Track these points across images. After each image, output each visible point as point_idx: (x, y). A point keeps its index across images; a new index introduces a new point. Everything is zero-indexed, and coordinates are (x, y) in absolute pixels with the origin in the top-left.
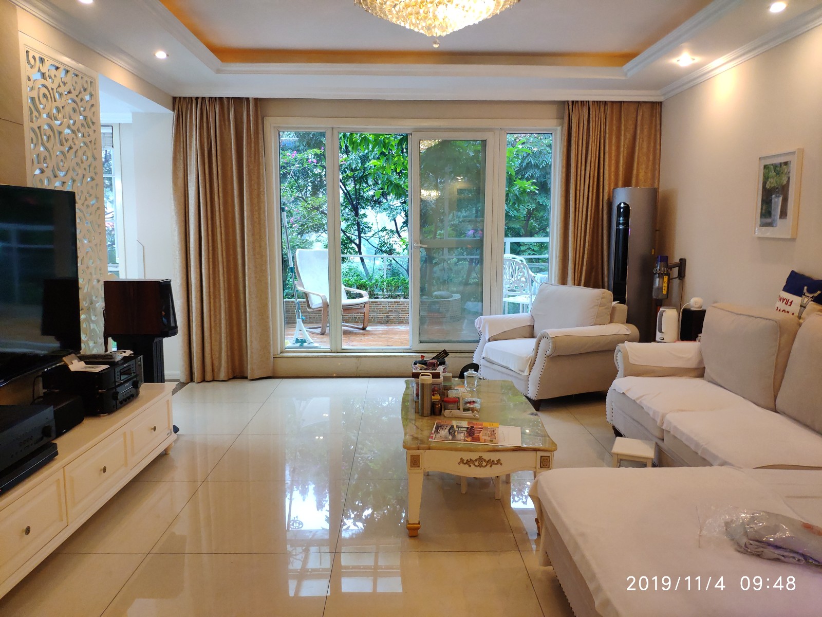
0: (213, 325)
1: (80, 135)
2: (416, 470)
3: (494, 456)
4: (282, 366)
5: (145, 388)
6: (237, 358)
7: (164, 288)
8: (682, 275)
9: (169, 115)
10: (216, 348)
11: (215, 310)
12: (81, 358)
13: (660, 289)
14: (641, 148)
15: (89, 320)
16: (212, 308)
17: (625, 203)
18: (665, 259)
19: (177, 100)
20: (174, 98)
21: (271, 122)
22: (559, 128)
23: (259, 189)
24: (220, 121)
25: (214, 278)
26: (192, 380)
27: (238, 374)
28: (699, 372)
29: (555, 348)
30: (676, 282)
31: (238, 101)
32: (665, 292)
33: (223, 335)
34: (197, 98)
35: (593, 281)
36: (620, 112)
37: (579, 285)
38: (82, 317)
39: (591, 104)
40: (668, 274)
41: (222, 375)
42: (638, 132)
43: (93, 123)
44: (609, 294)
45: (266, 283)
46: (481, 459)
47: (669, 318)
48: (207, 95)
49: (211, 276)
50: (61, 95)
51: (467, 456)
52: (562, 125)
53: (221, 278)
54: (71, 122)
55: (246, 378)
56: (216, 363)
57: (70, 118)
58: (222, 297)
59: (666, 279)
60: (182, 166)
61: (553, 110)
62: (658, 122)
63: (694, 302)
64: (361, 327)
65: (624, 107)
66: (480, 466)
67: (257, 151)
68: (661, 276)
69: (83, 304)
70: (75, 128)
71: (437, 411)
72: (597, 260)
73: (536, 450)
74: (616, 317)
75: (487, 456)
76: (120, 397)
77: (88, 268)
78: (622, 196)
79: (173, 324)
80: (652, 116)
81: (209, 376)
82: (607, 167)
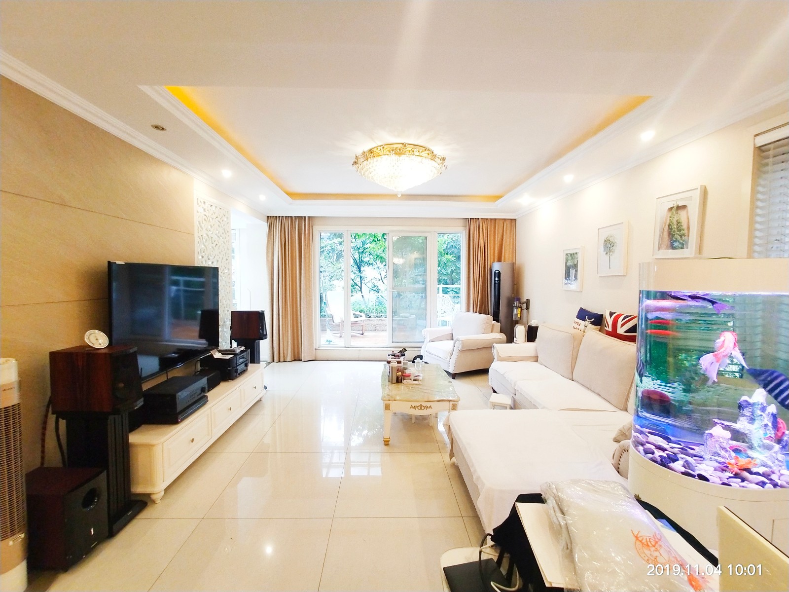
0: (284, 332)
1: (221, 238)
2: (388, 411)
3: (428, 404)
4: (320, 355)
5: (251, 366)
6: (296, 350)
7: (260, 315)
8: (528, 308)
9: (266, 226)
10: (285, 347)
11: (285, 324)
12: (220, 351)
13: (517, 315)
14: (506, 242)
15: (223, 331)
17: (498, 270)
18: (519, 299)
19: (269, 218)
20: (268, 217)
21: (316, 229)
23: (309, 262)
24: (291, 228)
26: (273, 361)
27: (297, 358)
29: (463, 347)
30: (525, 311)
31: (300, 218)
32: (519, 316)
33: (289, 338)
34: (279, 217)
35: (483, 310)
36: (495, 224)
37: (476, 312)
38: (220, 329)
39: (480, 220)
40: (521, 308)
41: (289, 359)
42: (505, 234)
43: (228, 232)
44: (490, 317)
45: (312, 311)
46: (421, 405)
47: (520, 331)
48: (284, 215)
49: (284, 307)
50: (213, 219)
51: (414, 404)
52: (465, 230)
53: (289, 308)
54: (217, 232)
55: (301, 360)
56: (285, 352)
57: (217, 230)
58: (289, 318)
60: (271, 251)
61: (461, 223)
62: (514, 229)
63: (533, 323)
64: (361, 333)
65: (497, 221)
66: (421, 409)
67: (309, 242)
68: (517, 308)
69: (220, 323)
70: (219, 235)
71: (400, 381)
72: (485, 299)
73: (449, 401)
74: (495, 329)
75: (424, 404)
76: (239, 372)
77: (223, 304)
78: (496, 267)
79: (265, 333)
80: (511, 226)
81: (282, 360)
82: (489, 252)
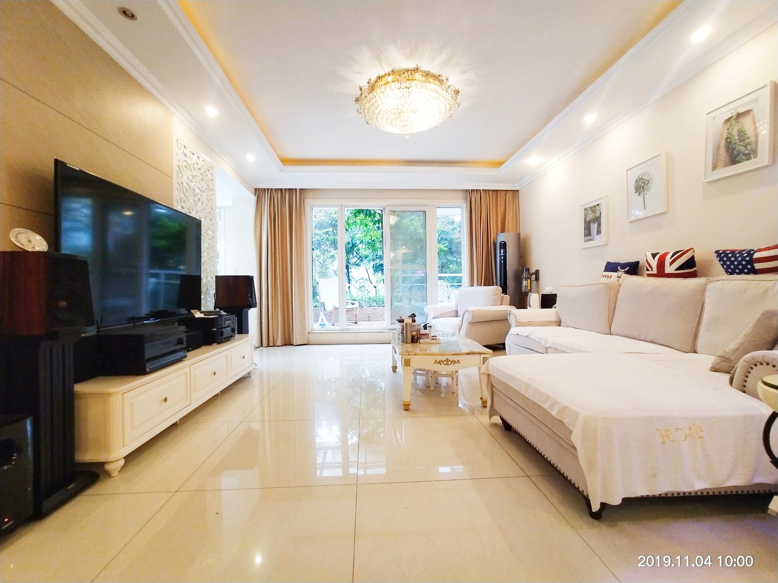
0: (274, 314)
1: (204, 194)
2: (408, 368)
3: (455, 358)
4: (313, 338)
6: (287, 334)
7: (249, 280)
8: (537, 279)
9: (253, 198)
10: (275, 327)
11: (275, 305)
13: (526, 286)
14: (509, 214)
15: (206, 299)
16: (273, 305)
17: (503, 241)
18: (528, 270)
19: (258, 190)
20: (256, 189)
21: (308, 202)
22: (465, 205)
23: (301, 237)
24: (280, 200)
25: (275, 287)
26: (262, 346)
27: (288, 342)
28: (559, 323)
29: (473, 318)
30: (534, 283)
31: (290, 190)
32: (529, 288)
33: (279, 320)
34: (268, 189)
35: (488, 282)
36: (497, 196)
37: (481, 285)
38: (202, 297)
39: (481, 191)
40: (530, 278)
41: (279, 343)
42: (507, 206)
43: (212, 190)
44: (500, 289)
45: (304, 290)
46: (447, 359)
47: (534, 299)
48: (274, 187)
49: (273, 286)
50: (195, 169)
51: (439, 358)
52: (466, 203)
53: (279, 287)
54: (200, 186)
55: (293, 345)
56: (275, 335)
57: (200, 184)
58: (279, 298)
59: (529, 281)
60: (259, 225)
61: (461, 195)
62: (517, 201)
63: (547, 290)
65: (499, 192)
66: (447, 364)
67: (300, 216)
68: (526, 279)
69: (203, 289)
70: (202, 189)
71: (415, 340)
72: (489, 275)
73: (480, 354)
74: (504, 302)
75: (451, 358)
77: (206, 269)
78: (501, 238)
79: (254, 302)
80: (514, 198)
81: (271, 344)
82: (492, 224)
